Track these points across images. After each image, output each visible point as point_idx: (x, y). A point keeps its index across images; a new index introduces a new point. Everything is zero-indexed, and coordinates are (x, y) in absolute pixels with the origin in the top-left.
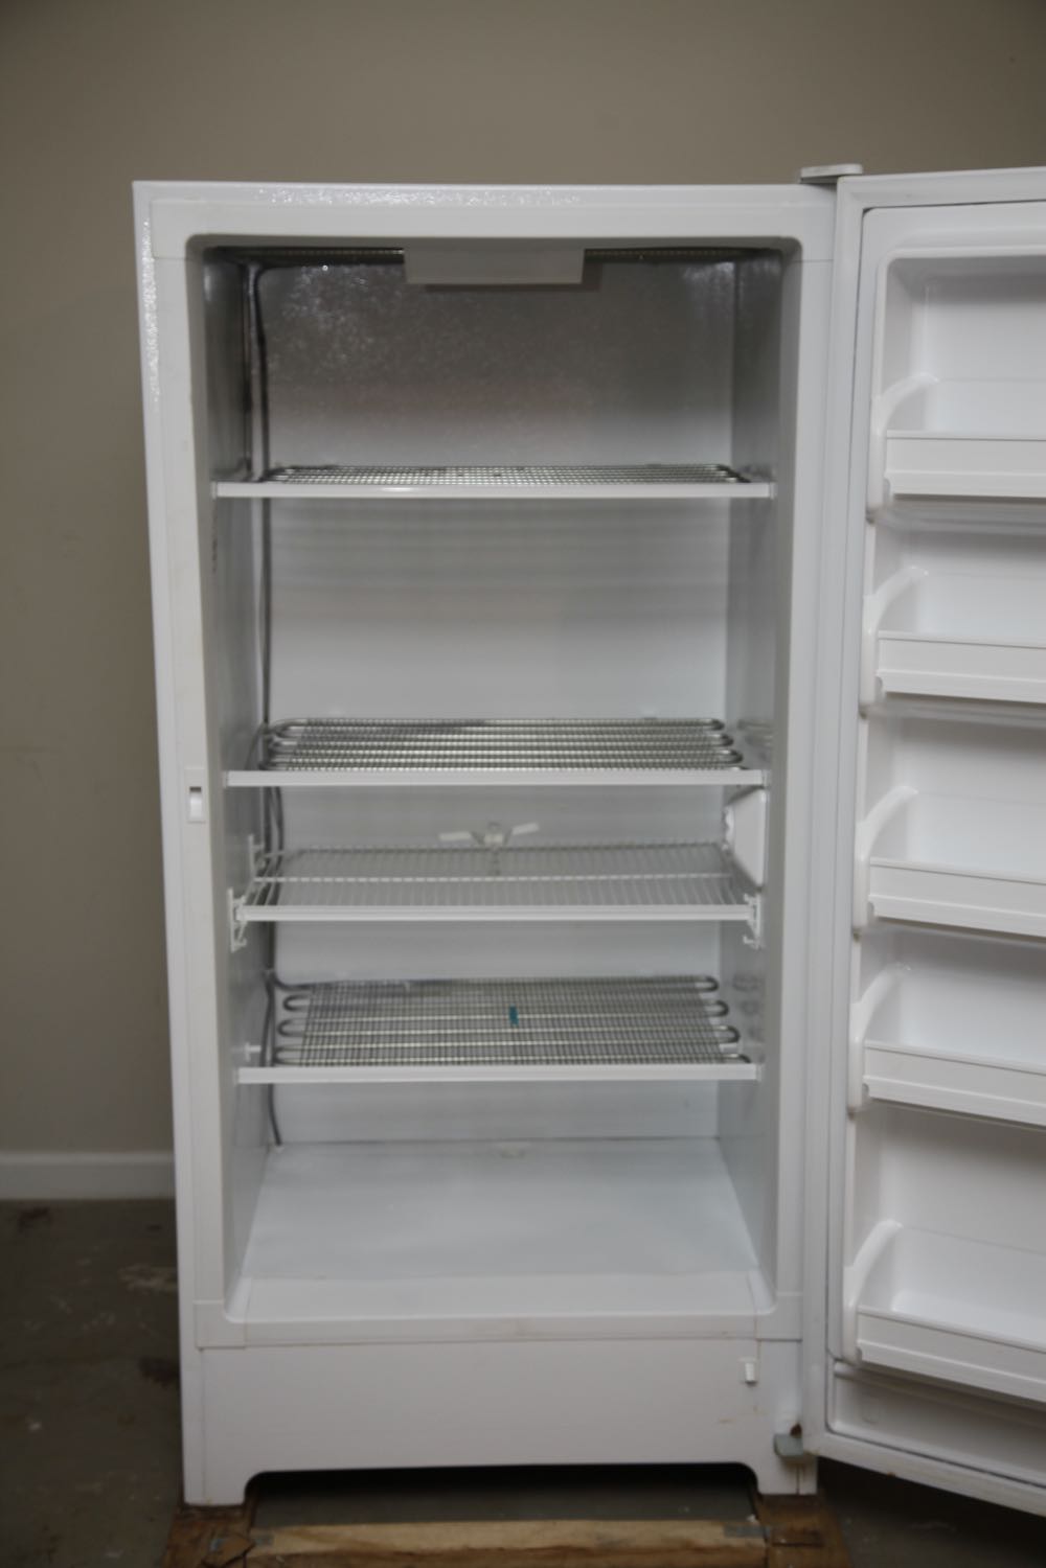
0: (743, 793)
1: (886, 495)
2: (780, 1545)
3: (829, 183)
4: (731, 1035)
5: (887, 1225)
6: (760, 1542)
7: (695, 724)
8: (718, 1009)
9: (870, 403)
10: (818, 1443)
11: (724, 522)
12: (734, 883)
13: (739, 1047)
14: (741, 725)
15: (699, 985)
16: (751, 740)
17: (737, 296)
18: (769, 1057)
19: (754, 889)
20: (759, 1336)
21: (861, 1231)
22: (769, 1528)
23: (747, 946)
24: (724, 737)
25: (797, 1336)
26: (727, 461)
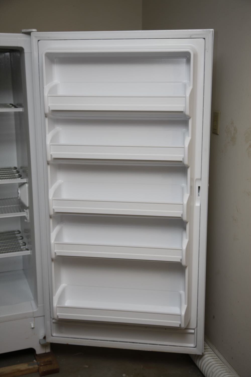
0: (22, 185)
1: (49, 110)
2: (42, 366)
3: (29, 34)
4: (24, 244)
5: (63, 285)
6: (37, 366)
7: (10, 168)
8: (21, 238)
9: (43, 88)
10: (50, 340)
11: (13, 117)
12: (22, 207)
13: (27, 247)
14: (21, 168)
15: (16, 233)
16: (24, 171)
17: (11, 61)
18: (33, 248)
19: (27, 208)
20: (34, 316)
21: (57, 288)
22: (39, 362)
23: (26, 222)
24: (17, 171)
25: (43, 315)
26: (12, 103)
